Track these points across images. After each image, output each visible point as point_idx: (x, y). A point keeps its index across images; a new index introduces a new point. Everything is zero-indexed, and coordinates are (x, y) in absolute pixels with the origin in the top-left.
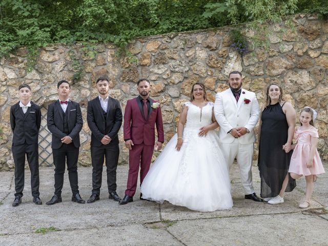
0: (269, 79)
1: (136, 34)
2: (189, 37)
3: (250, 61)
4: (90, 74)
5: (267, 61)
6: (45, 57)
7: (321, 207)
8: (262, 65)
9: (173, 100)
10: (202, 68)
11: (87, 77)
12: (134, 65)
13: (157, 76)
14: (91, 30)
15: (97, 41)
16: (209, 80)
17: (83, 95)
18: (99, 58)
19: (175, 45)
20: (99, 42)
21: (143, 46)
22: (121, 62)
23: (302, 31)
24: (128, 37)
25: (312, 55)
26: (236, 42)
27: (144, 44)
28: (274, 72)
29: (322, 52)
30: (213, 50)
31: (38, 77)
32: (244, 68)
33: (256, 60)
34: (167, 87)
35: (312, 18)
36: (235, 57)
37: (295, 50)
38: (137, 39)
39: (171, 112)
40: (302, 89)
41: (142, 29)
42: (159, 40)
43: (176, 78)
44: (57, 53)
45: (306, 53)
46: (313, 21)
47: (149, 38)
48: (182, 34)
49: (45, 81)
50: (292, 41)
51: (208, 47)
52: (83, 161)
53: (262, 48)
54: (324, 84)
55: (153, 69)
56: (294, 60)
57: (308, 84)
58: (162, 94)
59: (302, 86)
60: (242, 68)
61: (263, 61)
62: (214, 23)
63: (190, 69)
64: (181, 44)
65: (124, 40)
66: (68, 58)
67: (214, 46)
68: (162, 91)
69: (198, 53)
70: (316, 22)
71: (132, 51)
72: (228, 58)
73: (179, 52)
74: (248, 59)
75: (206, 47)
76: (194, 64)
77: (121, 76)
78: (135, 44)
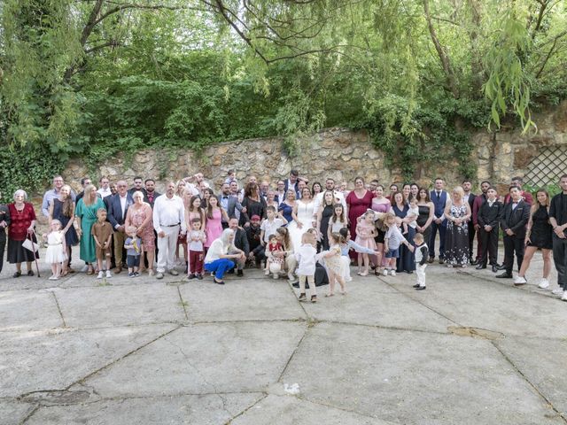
2: (250, 143)
3: (297, 163)
4: (174, 172)
5: (310, 163)
6: (139, 159)
11: (171, 174)
12: (208, 165)
15: (179, 147)
16: (266, 177)
18: (181, 159)
19: (240, 150)
20: (181, 148)
22: (198, 163)
23: (337, 141)
24: (203, 144)
25: (344, 159)
27: (216, 149)
28: (316, 172)
29: (353, 157)
30: (269, 154)
31: (133, 174)
33: (301, 162)
35: (344, 130)
36: (286, 160)
37: (331, 155)
38: (210, 145)
42: (228, 145)
44: (148, 156)
45: (340, 157)
46: (345, 133)
47: (220, 144)
48: (246, 141)
50: (329, 148)
51: (265, 152)
53: (307, 153)
55: (223, 168)
56: (331, 163)
61: (307, 163)
62: (272, 133)
63: (251, 169)
64: (245, 149)
65: (200, 146)
66: (156, 160)
67: (270, 151)
69: (257, 156)
70: (347, 133)
71: (206, 154)
72: (280, 160)
73: (243, 156)
74: (295, 162)
78: (208, 149)
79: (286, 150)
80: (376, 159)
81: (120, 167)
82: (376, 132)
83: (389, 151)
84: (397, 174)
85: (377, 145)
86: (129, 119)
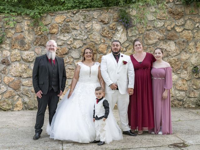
0: (146, 46)
1: (47, 9)
2: (87, 13)
3: (133, 33)
4: (11, 39)
5: (145, 33)
7: (182, 142)
8: (141, 36)
9: (75, 61)
10: (97, 37)
11: (8, 41)
12: (45, 33)
13: (63, 42)
14: (12, 5)
15: (16, 14)
16: (102, 46)
17: (4, 55)
18: (18, 26)
19: (77, 19)
20: (20, 14)
21: (52, 19)
22: (35, 31)
23: (170, 12)
24: (41, 12)
25: (177, 30)
26: (123, 18)
27: (53, 17)
28: (150, 42)
29: (185, 28)
30: (105, 24)
32: (128, 38)
33: (137, 32)
34: (70, 51)
35: (178, 3)
36: (122, 30)
37: (166, 26)
38: (48, 14)
39: (73, 69)
40: (170, 55)
41: (52, 6)
42: (65, 14)
43: (77, 44)
45: (173, 29)
46: (178, 6)
47: (57, 13)
48: (83, 11)
50: (163, 20)
51: (102, 21)
52: (3, 106)
53: (142, 24)
54: (186, 51)
55: (59, 37)
56: (165, 34)
57: (174, 51)
58: (66, 56)
59: (170, 53)
60: (126, 38)
61: (142, 34)
63: (88, 38)
64: (82, 19)
65: (38, 14)
67: (106, 21)
68: (66, 54)
69: (94, 25)
70: (181, 6)
71: (43, 22)
72: (117, 30)
73: (80, 25)
74: (131, 32)
75: (100, 22)
76: (91, 34)
77: (35, 41)
78: (46, 17)
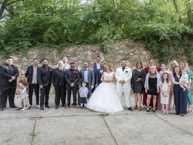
0: (114, 63)
2: (85, 47)
3: (108, 56)
5: (114, 56)
6: (30, 52)
10: (89, 58)
18: (51, 54)
19: (80, 50)
20: (51, 48)
22: (59, 55)
23: (127, 46)
24: (62, 46)
25: (131, 55)
27: (68, 49)
28: (117, 61)
29: (135, 53)
30: (94, 52)
31: (27, 60)
32: (106, 59)
33: (110, 56)
36: (102, 55)
37: (124, 53)
38: (66, 47)
42: (74, 47)
43: (80, 62)
44: (34, 51)
45: (128, 54)
47: (70, 47)
48: (83, 45)
49: (29, 62)
50: (123, 49)
51: (92, 50)
53: (112, 52)
54: (135, 66)
55: (71, 58)
56: (124, 56)
57: (129, 65)
61: (112, 56)
62: (96, 42)
63: (85, 59)
64: (82, 49)
66: (39, 53)
67: (94, 50)
69: (88, 53)
70: (132, 42)
71: (64, 51)
72: (100, 55)
73: (81, 52)
78: (65, 49)
79: (102, 50)
80: (146, 55)
81: (20, 57)
82: (146, 41)
83: (153, 51)
84: (157, 62)
85: (147, 48)
86: (26, 34)
